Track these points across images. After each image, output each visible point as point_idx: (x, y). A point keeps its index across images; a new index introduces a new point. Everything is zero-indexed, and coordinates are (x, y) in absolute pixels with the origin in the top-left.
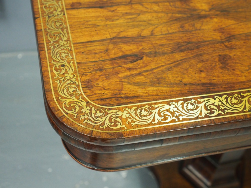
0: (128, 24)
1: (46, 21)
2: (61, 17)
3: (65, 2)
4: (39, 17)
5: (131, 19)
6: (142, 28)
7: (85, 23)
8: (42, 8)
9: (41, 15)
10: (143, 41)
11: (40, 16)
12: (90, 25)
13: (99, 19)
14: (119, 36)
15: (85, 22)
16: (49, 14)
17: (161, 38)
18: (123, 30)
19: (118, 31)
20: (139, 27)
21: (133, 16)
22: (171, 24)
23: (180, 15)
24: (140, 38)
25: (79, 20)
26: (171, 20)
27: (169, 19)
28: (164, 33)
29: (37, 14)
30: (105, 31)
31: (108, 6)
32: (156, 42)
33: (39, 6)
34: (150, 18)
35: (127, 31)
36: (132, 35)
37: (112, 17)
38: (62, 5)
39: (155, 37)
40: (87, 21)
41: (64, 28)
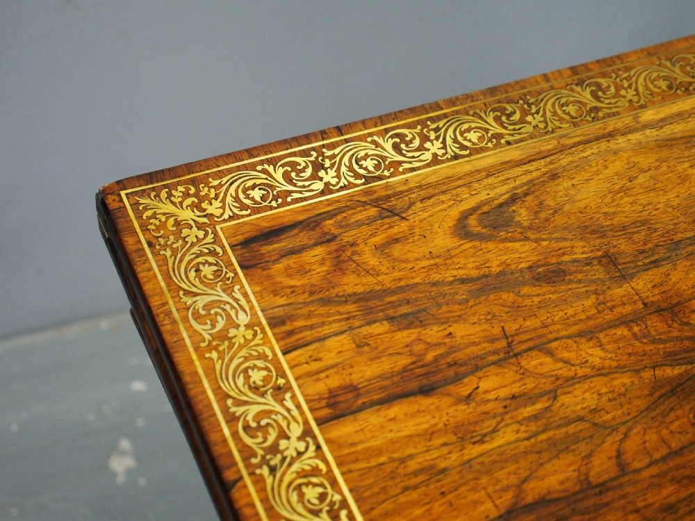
0: (533, 440)
1: (269, 488)
2: (310, 462)
3: (305, 396)
4: (241, 478)
5: (535, 417)
6: (583, 448)
7: (397, 469)
8: (235, 434)
9: (241, 465)
10: (606, 505)
11: (239, 471)
12: (416, 473)
13: (437, 442)
14: (523, 503)
15: (396, 464)
16: (268, 457)
17: (656, 481)
18: (527, 473)
19: (514, 480)
20: (573, 447)
21: (539, 406)
22: (664, 415)
23: (677, 371)
24: (591, 492)
25: (373, 463)
26: (660, 397)
27: (651, 395)
28: (657, 456)
29: (228, 468)
30: (474, 490)
31: (447, 382)
32: (645, 499)
33: (226, 432)
34: (591, 401)
35: (541, 472)
36: (562, 487)
37: (476, 423)
38: (298, 407)
39: (637, 477)
40: (403, 460)
41: (336, 507)
